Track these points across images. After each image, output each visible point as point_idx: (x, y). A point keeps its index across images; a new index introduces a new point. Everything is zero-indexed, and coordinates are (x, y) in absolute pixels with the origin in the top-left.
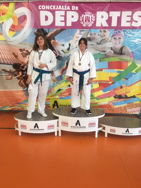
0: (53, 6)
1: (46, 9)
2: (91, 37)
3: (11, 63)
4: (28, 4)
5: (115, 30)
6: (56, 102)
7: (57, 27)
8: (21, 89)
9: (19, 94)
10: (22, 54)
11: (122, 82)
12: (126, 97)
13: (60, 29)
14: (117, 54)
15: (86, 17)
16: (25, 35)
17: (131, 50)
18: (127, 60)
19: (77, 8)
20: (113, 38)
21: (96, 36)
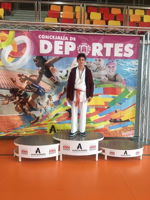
0: (53, 36)
1: (46, 38)
2: (87, 65)
3: (8, 88)
4: (29, 33)
5: (109, 60)
6: (53, 127)
7: (56, 55)
8: (17, 114)
9: (15, 119)
10: (20, 79)
11: (117, 107)
12: (121, 121)
13: (58, 57)
14: (111, 81)
15: (83, 47)
16: (24, 62)
17: (123, 78)
18: (121, 86)
19: (74, 39)
20: (107, 66)
21: (92, 64)
